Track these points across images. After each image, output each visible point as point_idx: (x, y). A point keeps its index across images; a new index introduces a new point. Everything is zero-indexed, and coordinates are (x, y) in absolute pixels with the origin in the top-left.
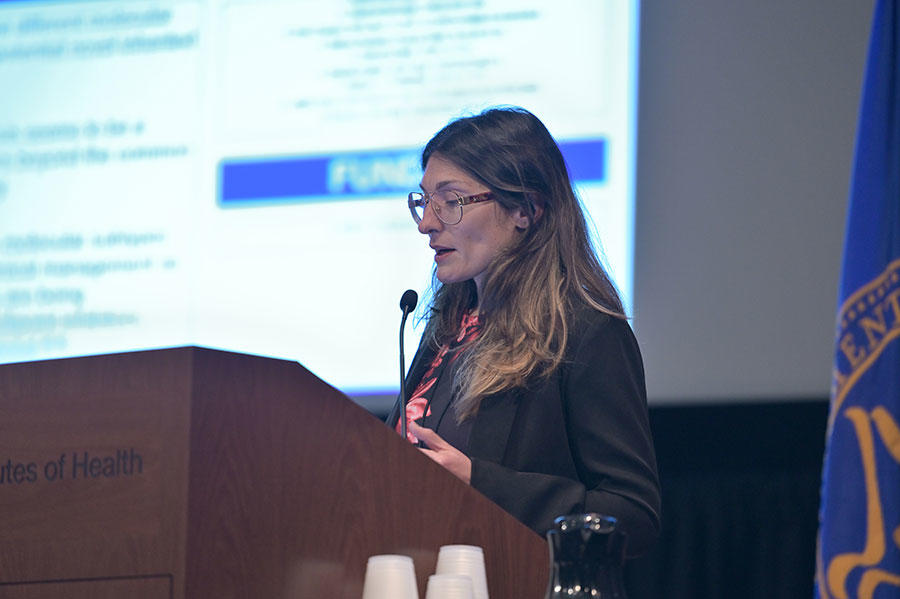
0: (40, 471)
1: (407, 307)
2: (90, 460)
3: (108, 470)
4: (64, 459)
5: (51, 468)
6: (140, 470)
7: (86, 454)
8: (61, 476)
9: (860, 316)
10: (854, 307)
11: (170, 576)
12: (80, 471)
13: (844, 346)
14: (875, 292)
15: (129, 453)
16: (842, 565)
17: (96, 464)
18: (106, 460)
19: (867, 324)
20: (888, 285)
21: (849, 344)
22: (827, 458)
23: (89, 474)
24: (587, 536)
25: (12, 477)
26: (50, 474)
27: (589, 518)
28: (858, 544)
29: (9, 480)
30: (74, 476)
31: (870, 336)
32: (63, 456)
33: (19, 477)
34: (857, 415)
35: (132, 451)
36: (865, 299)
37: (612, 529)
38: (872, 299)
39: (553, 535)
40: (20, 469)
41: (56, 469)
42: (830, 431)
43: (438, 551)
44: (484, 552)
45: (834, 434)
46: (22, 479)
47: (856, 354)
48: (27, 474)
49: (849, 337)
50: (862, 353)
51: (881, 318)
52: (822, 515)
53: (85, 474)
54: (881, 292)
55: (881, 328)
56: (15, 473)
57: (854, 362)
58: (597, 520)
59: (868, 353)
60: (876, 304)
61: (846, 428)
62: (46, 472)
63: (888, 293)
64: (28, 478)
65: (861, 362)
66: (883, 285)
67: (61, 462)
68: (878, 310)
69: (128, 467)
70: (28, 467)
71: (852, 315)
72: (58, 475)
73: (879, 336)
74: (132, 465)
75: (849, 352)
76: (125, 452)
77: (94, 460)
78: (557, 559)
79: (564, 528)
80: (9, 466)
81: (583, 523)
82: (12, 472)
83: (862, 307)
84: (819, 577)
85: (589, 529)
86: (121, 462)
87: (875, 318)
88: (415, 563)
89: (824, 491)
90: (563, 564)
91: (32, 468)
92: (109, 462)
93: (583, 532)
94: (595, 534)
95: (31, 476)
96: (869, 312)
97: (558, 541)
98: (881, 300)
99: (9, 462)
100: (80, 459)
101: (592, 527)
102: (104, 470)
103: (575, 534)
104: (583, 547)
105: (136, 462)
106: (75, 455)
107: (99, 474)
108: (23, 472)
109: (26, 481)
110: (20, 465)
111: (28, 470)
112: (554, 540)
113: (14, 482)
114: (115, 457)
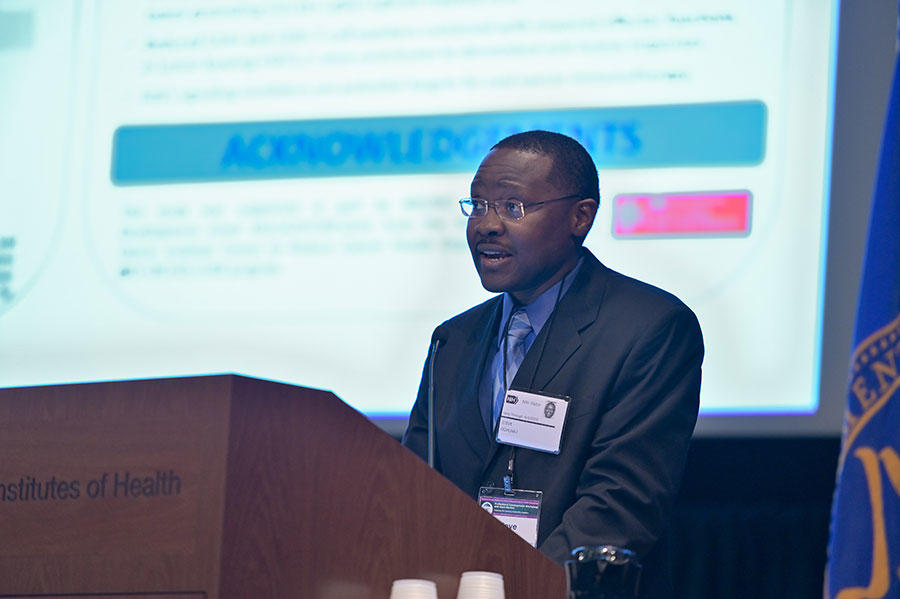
0: (83, 490)
2: (130, 481)
3: (148, 491)
4: (107, 478)
5: (93, 486)
6: (178, 491)
7: (127, 475)
8: (103, 495)
9: (873, 360)
10: (867, 351)
11: (204, 593)
12: (121, 489)
13: (856, 388)
14: (887, 337)
15: (168, 475)
17: (136, 484)
18: (146, 480)
19: (879, 367)
21: (861, 386)
22: (836, 495)
23: (129, 493)
24: (602, 567)
25: (55, 493)
26: (92, 492)
27: (605, 550)
28: (864, 579)
29: (53, 496)
30: (115, 494)
31: (881, 379)
33: (62, 494)
34: (866, 455)
35: (171, 472)
36: (877, 344)
37: (627, 561)
38: (884, 344)
39: (570, 565)
40: (63, 487)
41: (98, 489)
42: (840, 469)
43: (461, 576)
44: (504, 579)
45: (844, 473)
46: (66, 496)
47: (868, 396)
48: (71, 491)
49: (861, 380)
50: (874, 395)
51: (892, 361)
52: (830, 550)
53: (126, 493)
54: (893, 338)
55: (891, 372)
56: (59, 490)
57: (865, 403)
58: (613, 553)
59: (879, 396)
60: (888, 349)
61: (856, 466)
62: (88, 490)
64: (71, 496)
65: (871, 406)
66: (895, 331)
67: (104, 480)
68: (890, 355)
69: (167, 488)
70: (72, 484)
71: (865, 359)
72: (100, 493)
73: (889, 379)
74: (171, 486)
75: (861, 394)
76: (164, 474)
77: (136, 480)
78: (574, 587)
79: (581, 558)
80: (53, 483)
81: (599, 555)
82: (56, 489)
83: (874, 351)
85: (604, 560)
86: (161, 483)
87: (887, 363)
88: (438, 587)
89: (833, 527)
90: (579, 593)
91: (75, 486)
92: (149, 483)
93: (599, 563)
94: (610, 565)
95: (74, 493)
96: (881, 357)
97: (575, 571)
98: (892, 345)
99: (54, 479)
100: (121, 479)
101: (608, 559)
102: (144, 490)
103: (591, 565)
104: (598, 578)
105: (175, 483)
106: (116, 475)
107: (139, 493)
108: (67, 489)
109: (69, 497)
110: (64, 483)
111: (72, 487)
112: (571, 569)
113: (58, 499)
114: (155, 478)
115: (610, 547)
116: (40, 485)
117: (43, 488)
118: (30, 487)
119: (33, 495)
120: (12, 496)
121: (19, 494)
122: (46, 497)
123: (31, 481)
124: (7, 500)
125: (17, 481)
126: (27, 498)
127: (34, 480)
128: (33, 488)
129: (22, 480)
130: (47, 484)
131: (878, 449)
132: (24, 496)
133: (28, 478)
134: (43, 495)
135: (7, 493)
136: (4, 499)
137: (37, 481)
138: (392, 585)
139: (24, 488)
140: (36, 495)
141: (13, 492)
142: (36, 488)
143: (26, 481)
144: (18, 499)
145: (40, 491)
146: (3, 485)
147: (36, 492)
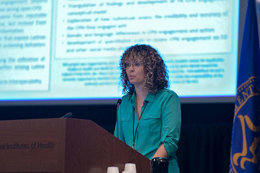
0: (30, 146)
3: (46, 147)
5: (33, 145)
7: (41, 143)
8: (35, 148)
9: (242, 91)
10: (240, 89)
11: (61, 172)
12: (40, 147)
13: (238, 99)
14: (246, 85)
15: (51, 143)
16: (237, 156)
17: (43, 145)
18: (45, 145)
19: (244, 93)
20: (249, 83)
21: (239, 98)
22: (233, 128)
23: (41, 147)
26: (32, 147)
28: (240, 151)
29: (22, 148)
30: (38, 148)
31: (244, 96)
32: (36, 143)
34: (241, 117)
35: (52, 142)
36: (243, 87)
37: (165, 161)
38: (245, 87)
40: (25, 146)
42: (234, 121)
45: (235, 122)
47: (241, 101)
48: (27, 147)
49: (239, 97)
50: (242, 101)
51: (247, 92)
52: (232, 142)
53: (41, 148)
54: (247, 85)
55: (247, 94)
57: (240, 103)
59: (244, 101)
61: (238, 120)
63: (249, 85)
65: (242, 103)
66: (248, 83)
68: (246, 90)
69: (51, 146)
71: (240, 91)
72: (34, 147)
73: (246, 97)
74: (52, 146)
75: (239, 100)
76: (50, 143)
77: (43, 144)
78: (152, 168)
79: (154, 160)
80: (23, 145)
82: (23, 146)
83: (242, 89)
84: (231, 159)
86: (49, 145)
87: (246, 92)
88: (119, 168)
89: (232, 136)
90: (154, 169)
91: (28, 145)
92: (46, 145)
93: (158, 161)
94: (161, 162)
95: (28, 147)
96: (244, 91)
98: (247, 87)
99: (23, 143)
100: (39, 144)
103: (156, 162)
104: (158, 165)
105: (53, 145)
106: (38, 143)
107: (44, 147)
108: (26, 146)
109: (27, 148)
112: (152, 163)
113: (24, 149)
114: (48, 144)
116: (19, 145)
117: (20, 146)
118: (17, 146)
122: (21, 148)
123: (17, 144)
124: (11, 149)
127: (18, 144)
129: (15, 144)
130: (21, 145)
131: (244, 115)
132: (15, 148)
133: (16, 143)
134: (20, 147)
135: (11, 147)
137: (19, 144)
138: (107, 168)
139: (15, 146)
140: (18, 148)
141: (13, 147)
142: (18, 146)
143: (16, 144)
144: (14, 149)
145: (19, 146)
146: (10, 145)
147: (18, 147)
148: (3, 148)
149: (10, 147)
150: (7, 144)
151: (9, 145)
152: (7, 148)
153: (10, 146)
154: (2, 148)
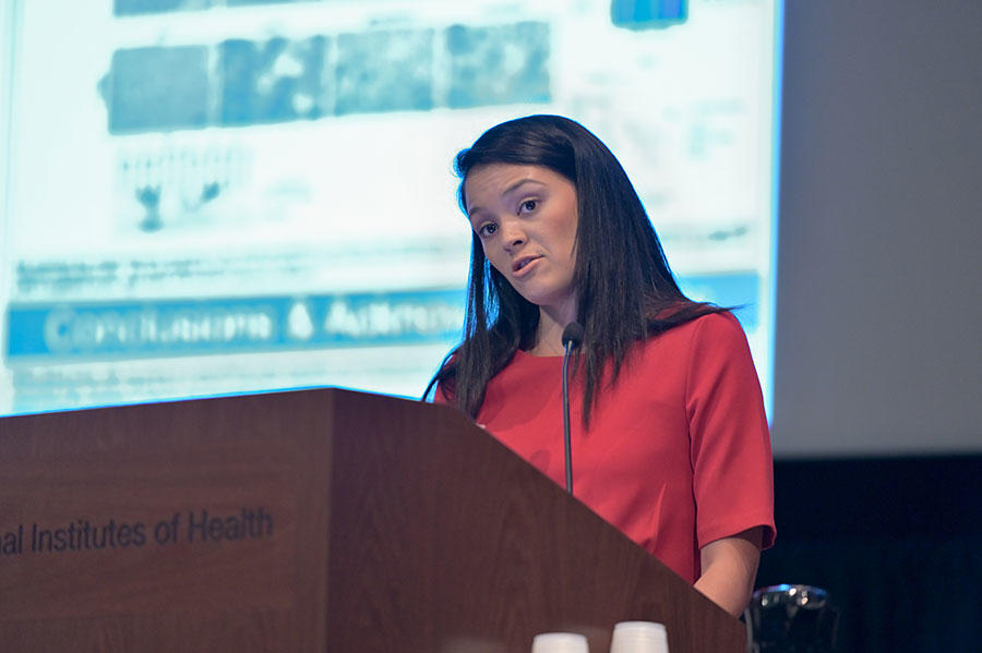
0: (149, 533)
1: (570, 343)
2: (209, 520)
3: (231, 533)
4: (179, 518)
5: (163, 528)
6: (270, 533)
7: (205, 514)
8: (175, 540)
12: (198, 533)
15: (257, 513)
17: (216, 525)
18: (230, 520)
23: (208, 537)
24: (793, 611)
25: (115, 540)
26: (162, 537)
27: (794, 591)
29: (112, 543)
30: (191, 539)
32: (177, 515)
33: (124, 540)
35: (261, 510)
37: (822, 604)
40: (125, 531)
41: (168, 536)
43: (611, 630)
44: (667, 630)
46: (128, 543)
48: (133, 536)
53: (204, 537)
56: (119, 535)
58: (804, 593)
62: (157, 535)
64: (135, 542)
67: (175, 523)
69: (256, 529)
70: (137, 526)
72: (172, 538)
74: (260, 527)
76: (252, 512)
77: (216, 519)
78: (758, 637)
79: (764, 603)
80: (111, 527)
81: (787, 597)
82: (115, 533)
85: (794, 603)
86: (247, 523)
88: (589, 643)
90: (764, 645)
91: (139, 530)
92: (233, 523)
93: (789, 607)
94: (801, 608)
95: (139, 539)
97: (757, 619)
99: (112, 522)
100: (198, 519)
101: (798, 601)
102: (227, 532)
103: (778, 610)
104: (788, 625)
105: (265, 523)
106: (191, 516)
107: (220, 536)
108: (129, 534)
109: (132, 544)
110: (125, 526)
111: (135, 531)
112: (752, 618)
113: (118, 546)
114: (240, 517)
115: (800, 587)
116: (95, 530)
117: (100, 533)
118: (83, 535)
119: (87, 541)
120: (60, 545)
121: (68, 541)
122: (103, 545)
123: (84, 524)
124: (53, 549)
125: (67, 526)
126: (79, 546)
127: (87, 524)
128: (87, 535)
129: (72, 525)
130: (105, 529)
132: (75, 543)
133: (80, 522)
134: (99, 542)
135: (54, 541)
136: (50, 548)
137: (91, 525)
139: (76, 535)
140: (90, 543)
141: (62, 540)
142: (91, 533)
143: (75, 526)
144: (68, 548)
145: (95, 537)
146: (47, 532)
147: (90, 538)
148: (14, 549)
149: (50, 540)
150: (35, 526)
151: (42, 534)
152: (34, 549)
153: (46, 539)
154: (9, 548)
